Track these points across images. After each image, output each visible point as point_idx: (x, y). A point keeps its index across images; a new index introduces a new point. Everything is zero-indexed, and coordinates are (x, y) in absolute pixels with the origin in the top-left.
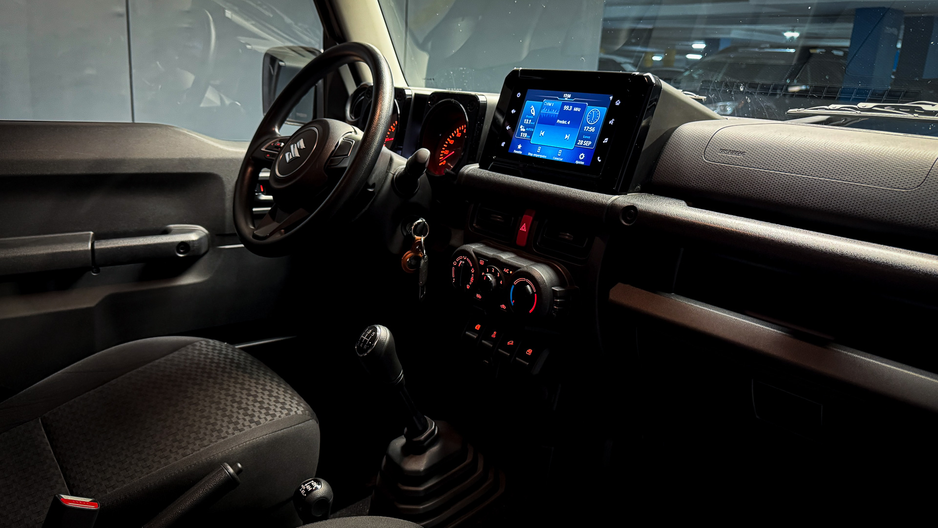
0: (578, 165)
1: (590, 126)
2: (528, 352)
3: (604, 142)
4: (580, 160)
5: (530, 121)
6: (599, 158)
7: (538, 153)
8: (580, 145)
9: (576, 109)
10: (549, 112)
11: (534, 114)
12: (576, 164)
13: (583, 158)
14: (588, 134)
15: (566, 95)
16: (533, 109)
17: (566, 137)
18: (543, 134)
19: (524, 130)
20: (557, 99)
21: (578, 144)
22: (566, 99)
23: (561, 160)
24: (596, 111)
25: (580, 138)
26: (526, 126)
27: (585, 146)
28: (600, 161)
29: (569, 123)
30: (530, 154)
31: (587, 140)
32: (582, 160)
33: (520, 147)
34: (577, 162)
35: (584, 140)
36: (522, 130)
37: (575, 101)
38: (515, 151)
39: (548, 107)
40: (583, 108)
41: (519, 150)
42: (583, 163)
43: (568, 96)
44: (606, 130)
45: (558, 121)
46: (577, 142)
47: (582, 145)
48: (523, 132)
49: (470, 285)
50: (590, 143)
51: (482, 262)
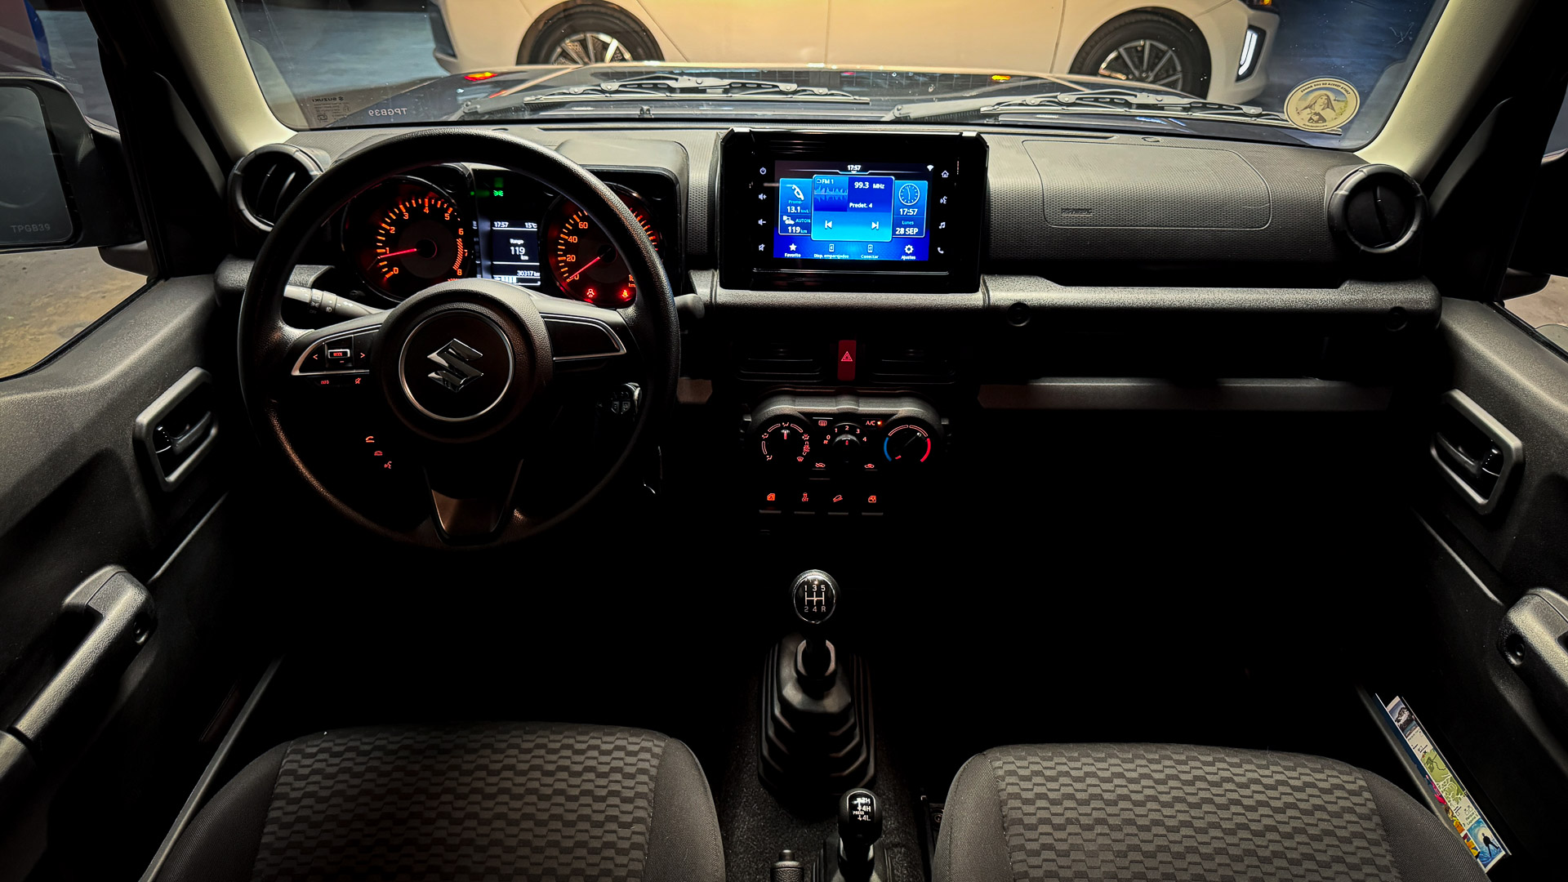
0: (907, 261)
1: (909, 207)
2: (871, 501)
3: (940, 227)
4: (907, 255)
5: (799, 208)
6: (939, 249)
7: (831, 253)
8: (900, 235)
9: (876, 186)
10: (829, 193)
11: (801, 196)
12: (903, 261)
13: (911, 251)
14: (908, 218)
15: (852, 166)
16: (798, 189)
17: (874, 225)
18: (830, 224)
19: (792, 222)
20: (838, 174)
21: (897, 233)
22: (854, 172)
23: (876, 257)
24: (912, 189)
25: (897, 224)
26: (793, 217)
27: (909, 235)
28: (942, 252)
29: (871, 206)
30: (816, 256)
31: (910, 226)
32: (911, 254)
33: (793, 247)
34: (904, 258)
35: (905, 227)
36: (787, 222)
37: (870, 174)
38: (787, 255)
39: (824, 186)
40: (889, 184)
41: (793, 252)
42: (914, 258)
43: (855, 169)
44: (935, 211)
45: (851, 204)
46: (894, 233)
47: (904, 234)
48: (792, 225)
49: (803, 456)
50: (916, 230)
51: (823, 423)
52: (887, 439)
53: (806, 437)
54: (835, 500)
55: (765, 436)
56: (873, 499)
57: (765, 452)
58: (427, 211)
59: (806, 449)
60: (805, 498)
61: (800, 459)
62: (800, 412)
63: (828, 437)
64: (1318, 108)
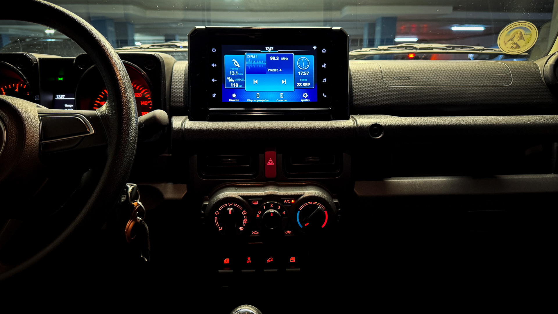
0: (304, 102)
1: (304, 71)
2: (292, 260)
3: (323, 82)
4: (304, 99)
5: (237, 72)
6: (323, 94)
7: (258, 99)
8: (299, 87)
9: (283, 59)
10: (255, 63)
11: (238, 66)
12: (302, 102)
13: (307, 97)
14: (303, 77)
15: (268, 48)
16: (236, 61)
17: (283, 82)
18: (256, 82)
19: (233, 81)
20: (259, 52)
21: (297, 86)
22: (269, 51)
23: (285, 101)
24: (305, 60)
25: (297, 80)
26: (234, 77)
27: (305, 87)
28: (326, 96)
29: (281, 70)
30: (249, 100)
31: (305, 82)
32: (307, 98)
33: (234, 95)
34: (303, 100)
35: (302, 82)
36: (230, 81)
37: (279, 52)
38: (231, 100)
39: (252, 59)
40: (291, 58)
41: (234, 98)
42: (308, 100)
43: (270, 49)
44: (319, 73)
45: (269, 70)
46: (296, 85)
47: (302, 87)
48: (233, 83)
49: (243, 226)
50: (309, 84)
51: (255, 203)
52: (299, 212)
53: (244, 213)
54: (268, 261)
55: (217, 213)
56: (293, 259)
57: (217, 225)
58: (17, 90)
59: (245, 221)
60: (249, 261)
61: (241, 229)
62: (240, 196)
63: (260, 212)
64: (515, 40)
